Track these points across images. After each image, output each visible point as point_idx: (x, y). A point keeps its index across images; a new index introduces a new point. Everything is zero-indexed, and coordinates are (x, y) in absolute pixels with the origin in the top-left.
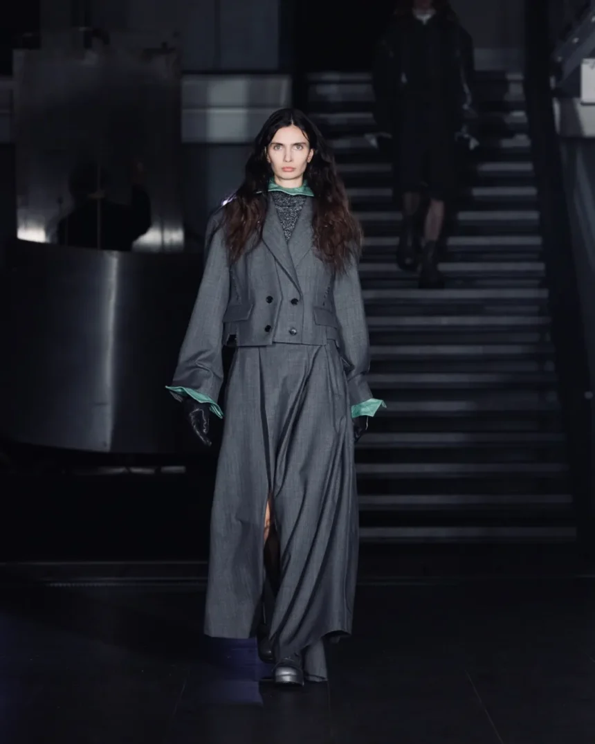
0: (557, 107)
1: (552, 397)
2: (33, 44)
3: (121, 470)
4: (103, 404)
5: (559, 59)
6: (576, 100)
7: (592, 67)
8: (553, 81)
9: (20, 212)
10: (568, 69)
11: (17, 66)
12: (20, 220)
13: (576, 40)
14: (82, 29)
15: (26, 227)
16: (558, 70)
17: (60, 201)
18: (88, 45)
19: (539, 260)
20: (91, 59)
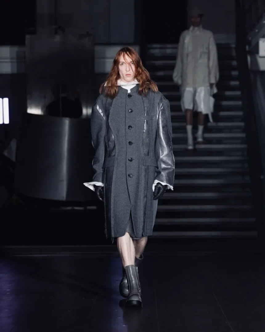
0: (249, 58)
1: (247, 178)
2: (34, 32)
3: (70, 208)
4: (63, 181)
5: (250, 38)
6: (257, 55)
7: (264, 42)
8: (247, 48)
9: (29, 102)
10: (253, 43)
11: (27, 41)
12: (28, 105)
13: (257, 31)
14: (54, 27)
15: (31, 108)
16: (249, 43)
17: (45, 97)
18: (56, 33)
19: (242, 121)
20: (58, 38)
